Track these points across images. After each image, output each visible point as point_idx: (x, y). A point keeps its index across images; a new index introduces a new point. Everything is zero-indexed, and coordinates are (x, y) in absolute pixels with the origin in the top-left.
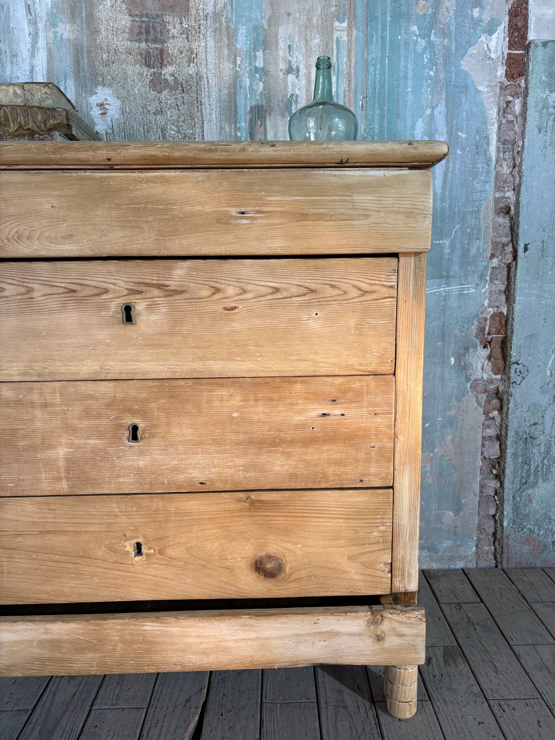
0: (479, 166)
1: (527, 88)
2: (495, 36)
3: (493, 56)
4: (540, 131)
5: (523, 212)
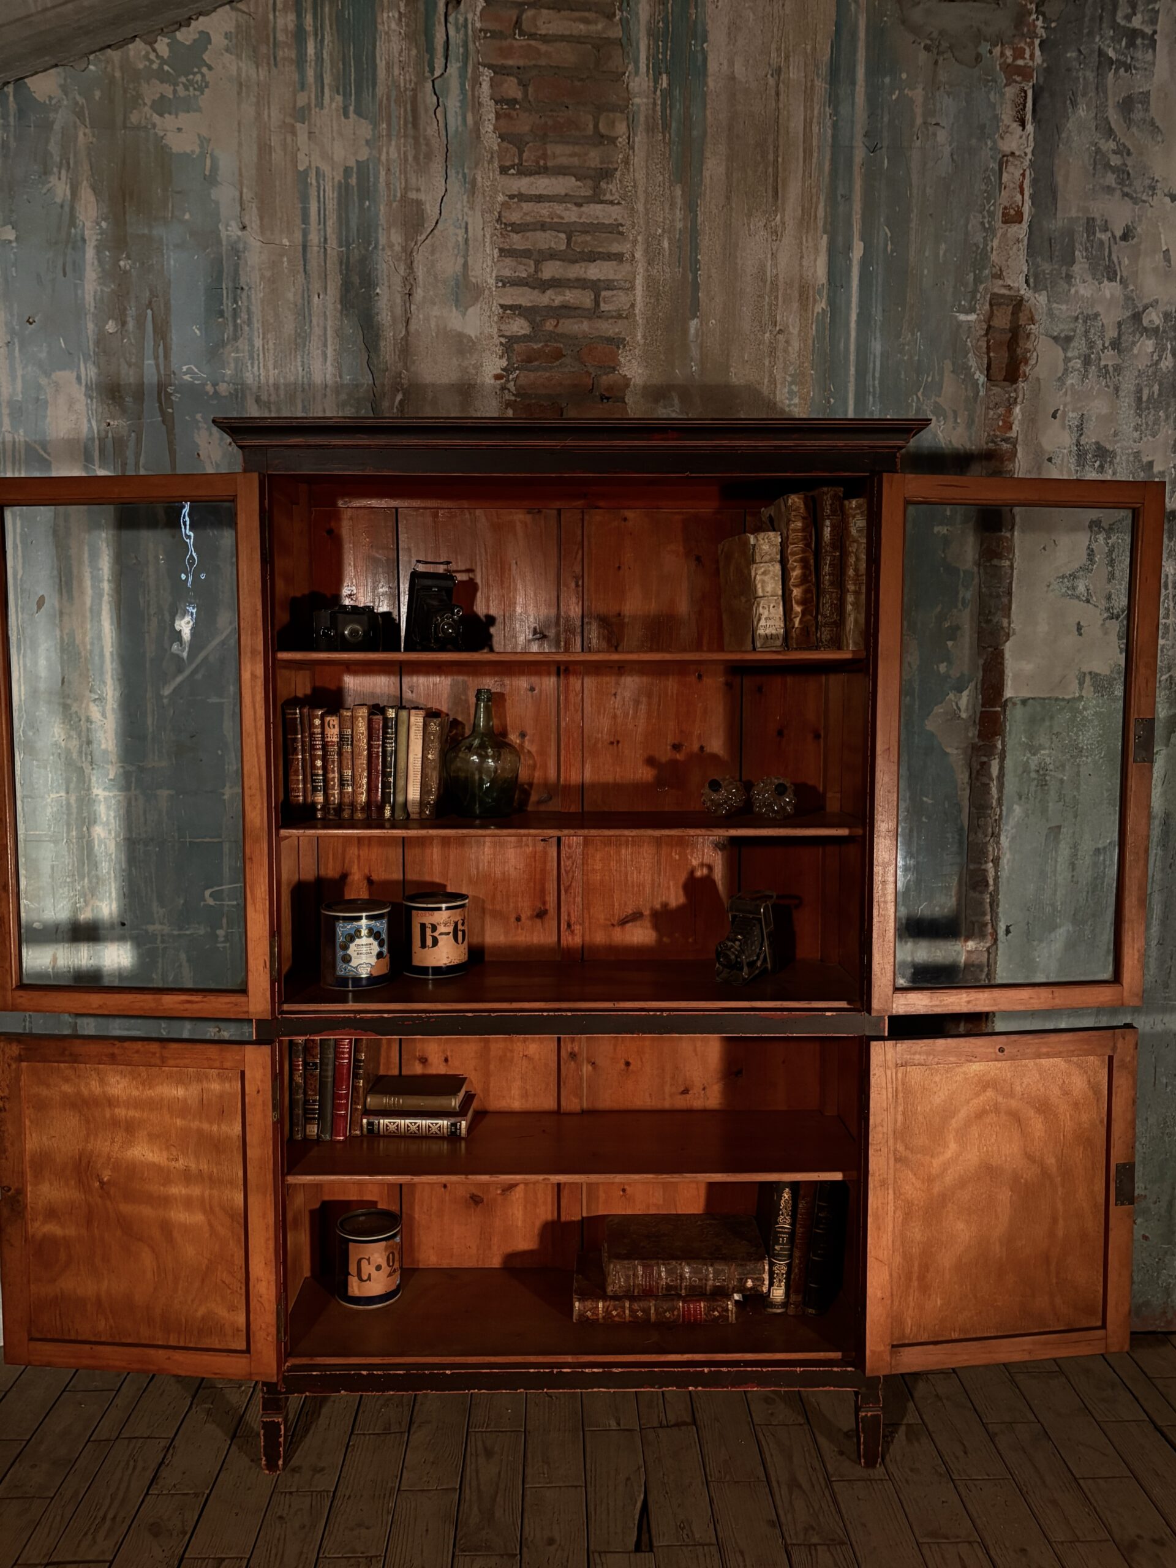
0: (949, 835)
1: (1003, 750)
2: (965, 693)
3: (964, 715)
4: (1020, 798)
5: (1002, 889)
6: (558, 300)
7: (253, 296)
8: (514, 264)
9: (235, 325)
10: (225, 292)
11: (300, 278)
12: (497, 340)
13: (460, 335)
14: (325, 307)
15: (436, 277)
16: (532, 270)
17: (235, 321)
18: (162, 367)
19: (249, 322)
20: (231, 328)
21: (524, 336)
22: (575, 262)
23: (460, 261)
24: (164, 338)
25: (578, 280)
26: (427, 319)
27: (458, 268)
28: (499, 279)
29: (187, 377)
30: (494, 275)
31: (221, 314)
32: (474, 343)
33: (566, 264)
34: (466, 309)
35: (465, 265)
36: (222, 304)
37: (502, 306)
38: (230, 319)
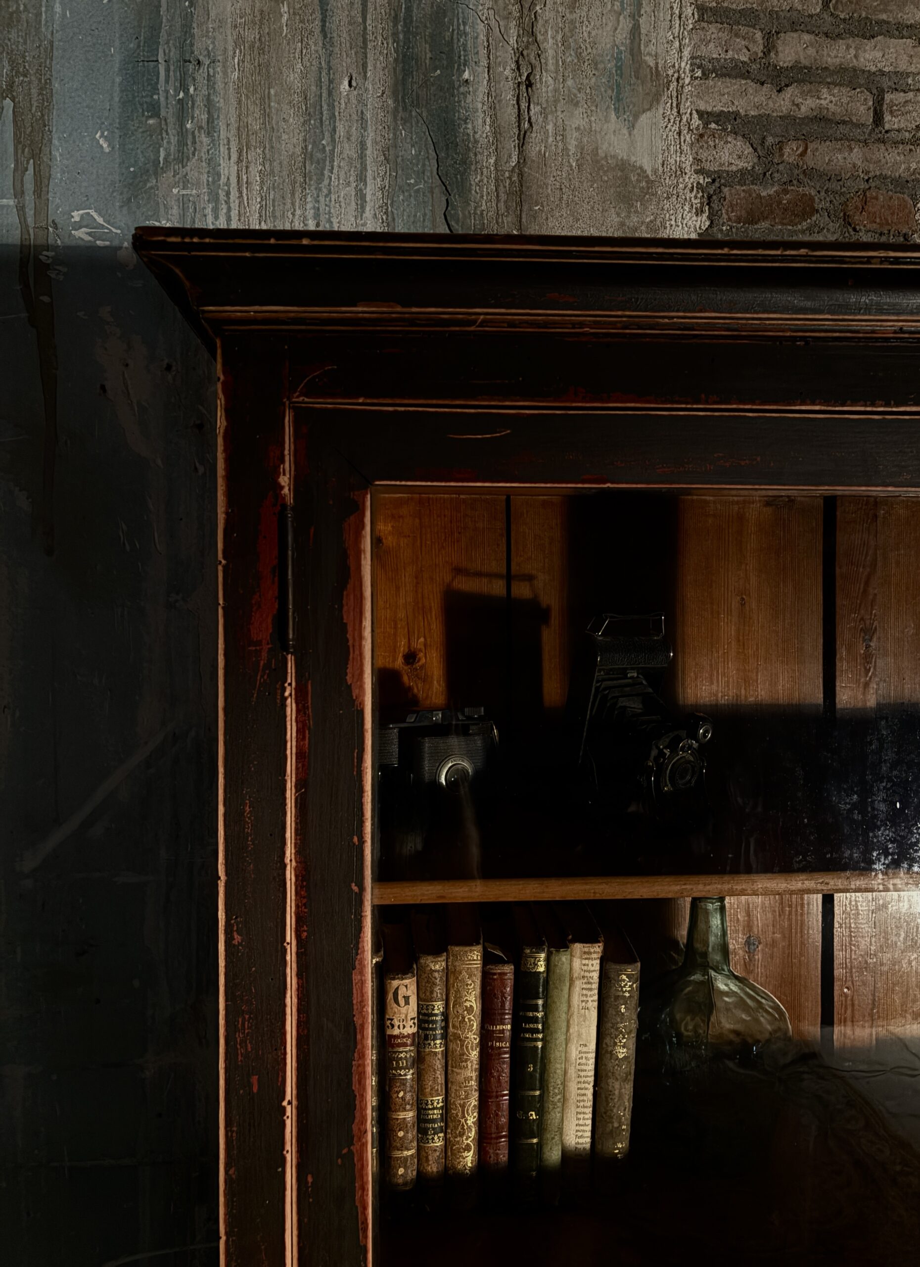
6: (808, 106)
7: (219, 77)
8: (725, 36)
9: (182, 133)
10: (162, 69)
11: (315, 45)
12: (691, 178)
13: (624, 167)
14: (361, 101)
15: (579, 56)
16: (758, 48)
17: (182, 125)
18: (30, 212)
19: (211, 128)
20: (174, 140)
21: (743, 172)
22: (839, 36)
23: (625, 24)
24: (36, 155)
25: (842, 70)
26: (562, 133)
27: (622, 35)
28: (696, 62)
29: (81, 234)
30: (686, 53)
31: (154, 110)
32: (649, 181)
33: (822, 39)
34: (636, 117)
35: (635, 31)
36: (155, 90)
37: (701, 114)
38: (171, 120)
